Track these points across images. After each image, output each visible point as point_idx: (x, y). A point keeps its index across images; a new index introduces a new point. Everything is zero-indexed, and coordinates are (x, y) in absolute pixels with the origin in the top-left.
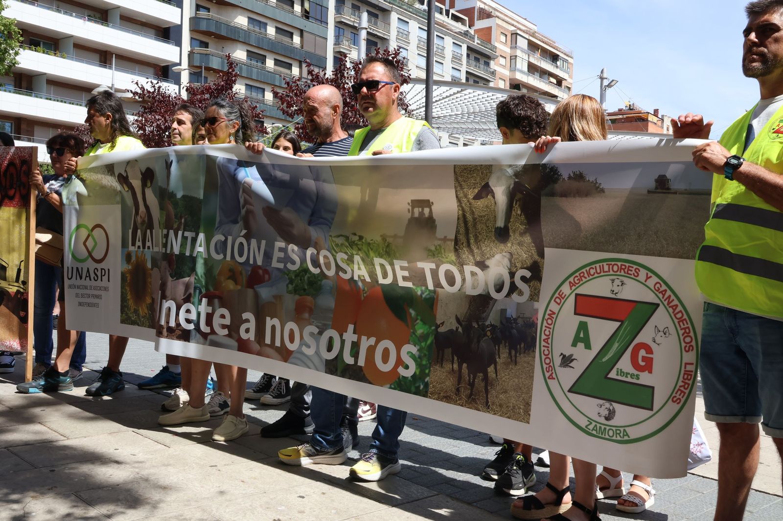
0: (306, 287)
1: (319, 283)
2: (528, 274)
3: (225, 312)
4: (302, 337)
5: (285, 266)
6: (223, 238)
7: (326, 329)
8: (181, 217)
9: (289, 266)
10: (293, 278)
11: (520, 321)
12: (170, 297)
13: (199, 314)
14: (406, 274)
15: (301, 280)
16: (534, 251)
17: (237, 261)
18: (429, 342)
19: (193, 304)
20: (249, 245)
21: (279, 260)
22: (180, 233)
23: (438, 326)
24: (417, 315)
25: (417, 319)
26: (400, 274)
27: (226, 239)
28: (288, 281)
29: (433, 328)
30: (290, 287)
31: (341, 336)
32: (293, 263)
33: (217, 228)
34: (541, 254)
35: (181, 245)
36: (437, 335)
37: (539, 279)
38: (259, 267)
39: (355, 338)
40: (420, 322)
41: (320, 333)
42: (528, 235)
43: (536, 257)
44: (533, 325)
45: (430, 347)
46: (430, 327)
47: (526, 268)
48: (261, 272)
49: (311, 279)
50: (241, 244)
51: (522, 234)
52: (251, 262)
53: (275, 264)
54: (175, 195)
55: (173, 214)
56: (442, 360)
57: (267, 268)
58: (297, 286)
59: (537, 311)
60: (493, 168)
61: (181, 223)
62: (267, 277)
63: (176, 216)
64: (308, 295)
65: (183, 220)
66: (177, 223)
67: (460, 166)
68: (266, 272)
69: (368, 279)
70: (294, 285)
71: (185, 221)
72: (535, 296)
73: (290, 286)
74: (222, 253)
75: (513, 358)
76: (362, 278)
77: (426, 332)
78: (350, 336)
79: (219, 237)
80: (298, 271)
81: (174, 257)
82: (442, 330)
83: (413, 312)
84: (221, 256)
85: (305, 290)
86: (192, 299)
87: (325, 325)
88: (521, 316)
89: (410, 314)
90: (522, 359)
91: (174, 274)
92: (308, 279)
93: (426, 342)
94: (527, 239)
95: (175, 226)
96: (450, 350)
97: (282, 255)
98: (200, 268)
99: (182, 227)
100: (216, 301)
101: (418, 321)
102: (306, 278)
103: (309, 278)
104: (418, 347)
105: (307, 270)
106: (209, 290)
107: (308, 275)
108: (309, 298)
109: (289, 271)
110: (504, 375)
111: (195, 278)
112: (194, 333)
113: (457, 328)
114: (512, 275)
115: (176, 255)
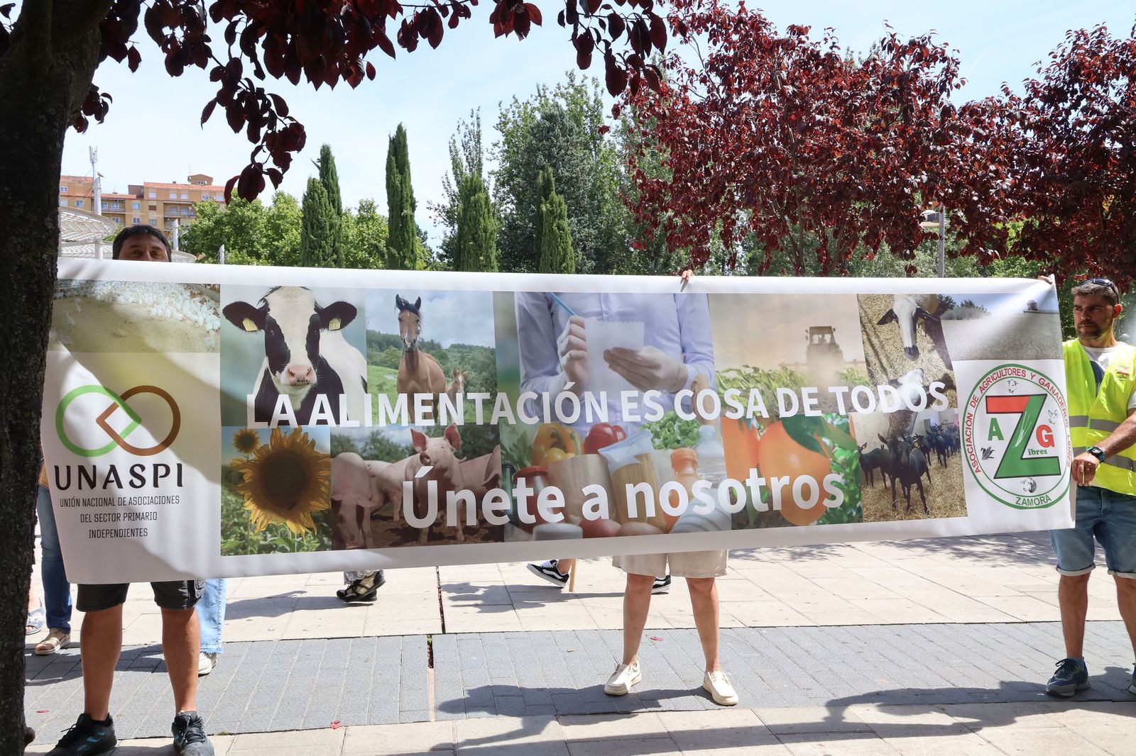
0: (679, 438)
1: (695, 430)
2: (942, 386)
3: (554, 490)
4: (691, 497)
5: (642, 418)
6: (535, 396)
7: (721, 481)
8: (456, 375)
9: (649, 417)
10: (658, 430)
11: (945, 428)
12: (462, 486)
13: (514, 501)
14: (815, 401)
15: (669, 431)
16: (942, 365)
17: (562, 423)
18: (854, 467)
19: (504, 488)
20: (582, 400)
21: (632, 413)
22: (459, 396)
23: (860, 449)
24: (833, 443)
25: (834, 447)
26: (807, 402)
27: (540, 396)
28: (652, 435)
29: (856, 451)
30: (658, 441)
31: (744, 483)
32: (654, 413)
33: (524, 384)
34: (950, 367)
35: (465, 413)
36: (862, 459)
37: (954, 388)
38: (606, 425)
39: (763, 482)
40: (839, 449)
41: (715, 486)
42: (935, 351)
43: (946, 371)
44: (956, 429)
45: (856, 471)
46: (852, 451)
47: (939, 381)
48: (608, 430)
49: (683, 428)
50: (568, 400)
51: (930, 351)
52: (589, 419)
53: (627, 417)
54: (439, 346)
55: (441, 371)
56: (872, 482)
57: (618, 424)
58: (666, 439)
59: (957, 416)
60: (895, 297)
61: (457, 383)
62: (620, 435)
63: (446, 373)
64: (684, 446)
65: (460, 378)
66: (451, 383)
67: (863, 295)
68: (617, 429)
69: (766, 415)
70: (662, 439)
71: (465, 378)
72: (953, 403)
73: (656, 440)
74: (537, 414)
75: (943, 462)
76: (758, 415)
77: (848, 458)
78: (755, 482)
79: (528, 395)
80: (662, 421)
81: (457, 430)
82: (864, 452)
83: (826, 441)
84: (536, 420)
85: (678, 442)
86: (500, 482)
87: (719, 476)
88: (945, 422)
89: (825, 444)
90: (952, 461)
91: (461, 452)
92: (680, 429)
93: (851, 467)
94: (935, 355)
95: (449, 387)
96: (879, 469)
97: (635, 405)
98: (507, 440)
99: (462, 387)
100: (538, 479)
101: (836, 448)
102: (676, 427)
103: (679, 427)
104: (842, 474)
105: (675, 419)
106: (525, 466)
107: (677, 424)
108: (687, 449)
109: (651, 424)
110: (937, 479)
111: (502, 453)
112: (509, 528)
113: (882, 447)
114: (927, 388)
115: (458, 426)
